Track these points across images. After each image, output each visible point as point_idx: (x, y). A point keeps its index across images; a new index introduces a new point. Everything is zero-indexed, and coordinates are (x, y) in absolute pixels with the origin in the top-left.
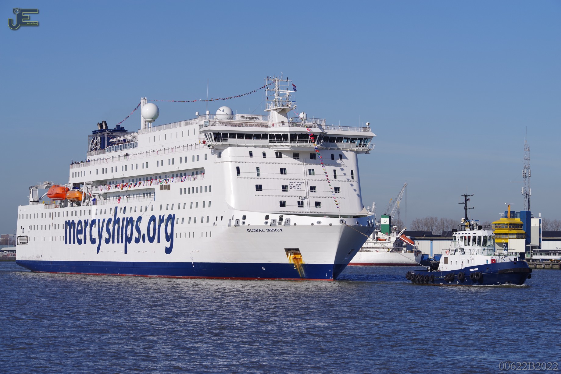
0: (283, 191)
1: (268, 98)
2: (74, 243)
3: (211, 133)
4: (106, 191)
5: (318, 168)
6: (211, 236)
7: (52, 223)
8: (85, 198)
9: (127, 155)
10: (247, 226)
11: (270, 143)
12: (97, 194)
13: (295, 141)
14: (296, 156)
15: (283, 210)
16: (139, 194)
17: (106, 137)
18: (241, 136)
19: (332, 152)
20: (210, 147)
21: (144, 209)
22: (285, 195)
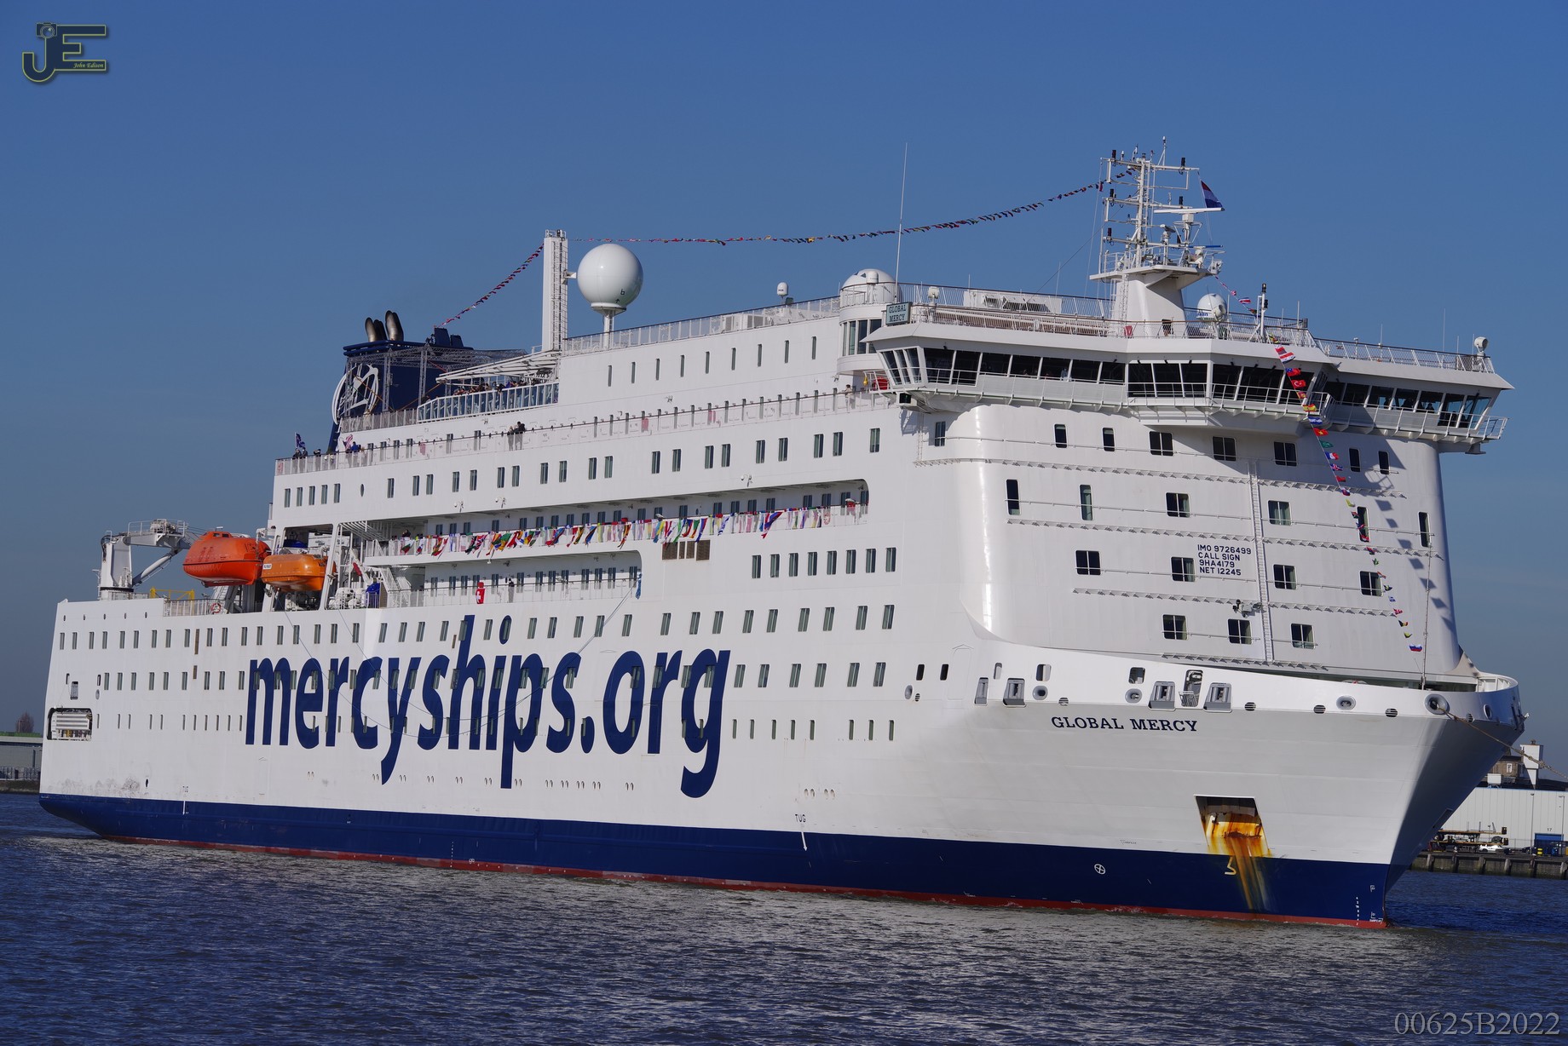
0: (1177, 578)
1: (1110, 230)
2: (284, 740)
3: (918, 347)
4: (426, 558)
5: (1304, 499)
6: (891, 738)
7: (195, 668)
8: (335, 582)
9: (521, 429)
10: (1054, 704)
11: (1131, 395)
12: (385, 567)
13: (1229, 395)
14: (1223, 449)
15: (1175, 652)
16: (565, 574)
17: (423, 367)
18: (1025, 364)
19: (1355, 441)
20: (909, 402)
21: (589, 627)
22: (1182, 594)
